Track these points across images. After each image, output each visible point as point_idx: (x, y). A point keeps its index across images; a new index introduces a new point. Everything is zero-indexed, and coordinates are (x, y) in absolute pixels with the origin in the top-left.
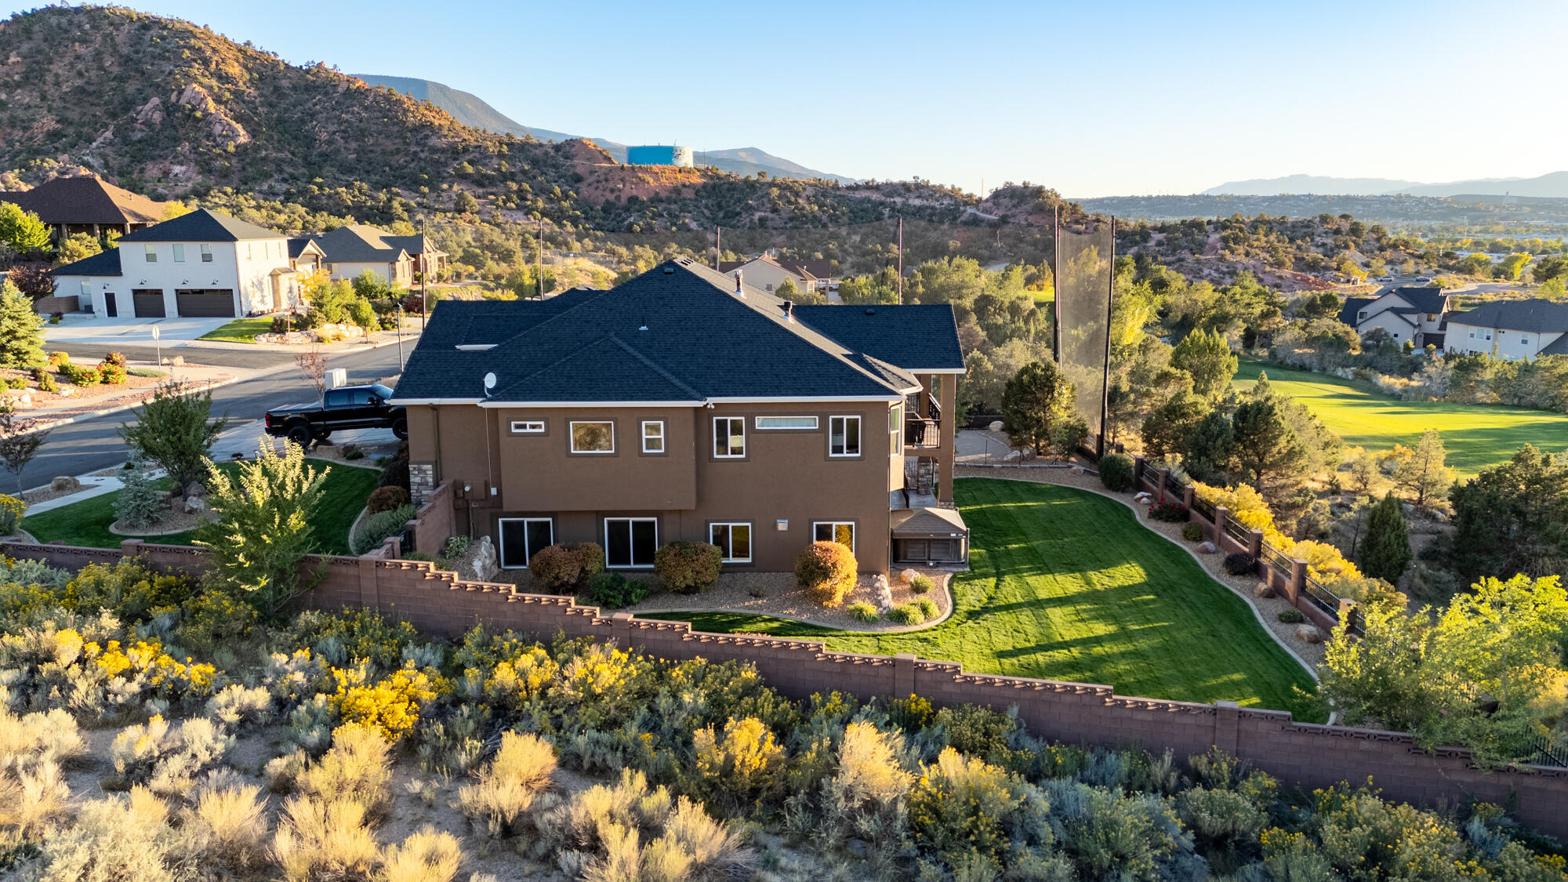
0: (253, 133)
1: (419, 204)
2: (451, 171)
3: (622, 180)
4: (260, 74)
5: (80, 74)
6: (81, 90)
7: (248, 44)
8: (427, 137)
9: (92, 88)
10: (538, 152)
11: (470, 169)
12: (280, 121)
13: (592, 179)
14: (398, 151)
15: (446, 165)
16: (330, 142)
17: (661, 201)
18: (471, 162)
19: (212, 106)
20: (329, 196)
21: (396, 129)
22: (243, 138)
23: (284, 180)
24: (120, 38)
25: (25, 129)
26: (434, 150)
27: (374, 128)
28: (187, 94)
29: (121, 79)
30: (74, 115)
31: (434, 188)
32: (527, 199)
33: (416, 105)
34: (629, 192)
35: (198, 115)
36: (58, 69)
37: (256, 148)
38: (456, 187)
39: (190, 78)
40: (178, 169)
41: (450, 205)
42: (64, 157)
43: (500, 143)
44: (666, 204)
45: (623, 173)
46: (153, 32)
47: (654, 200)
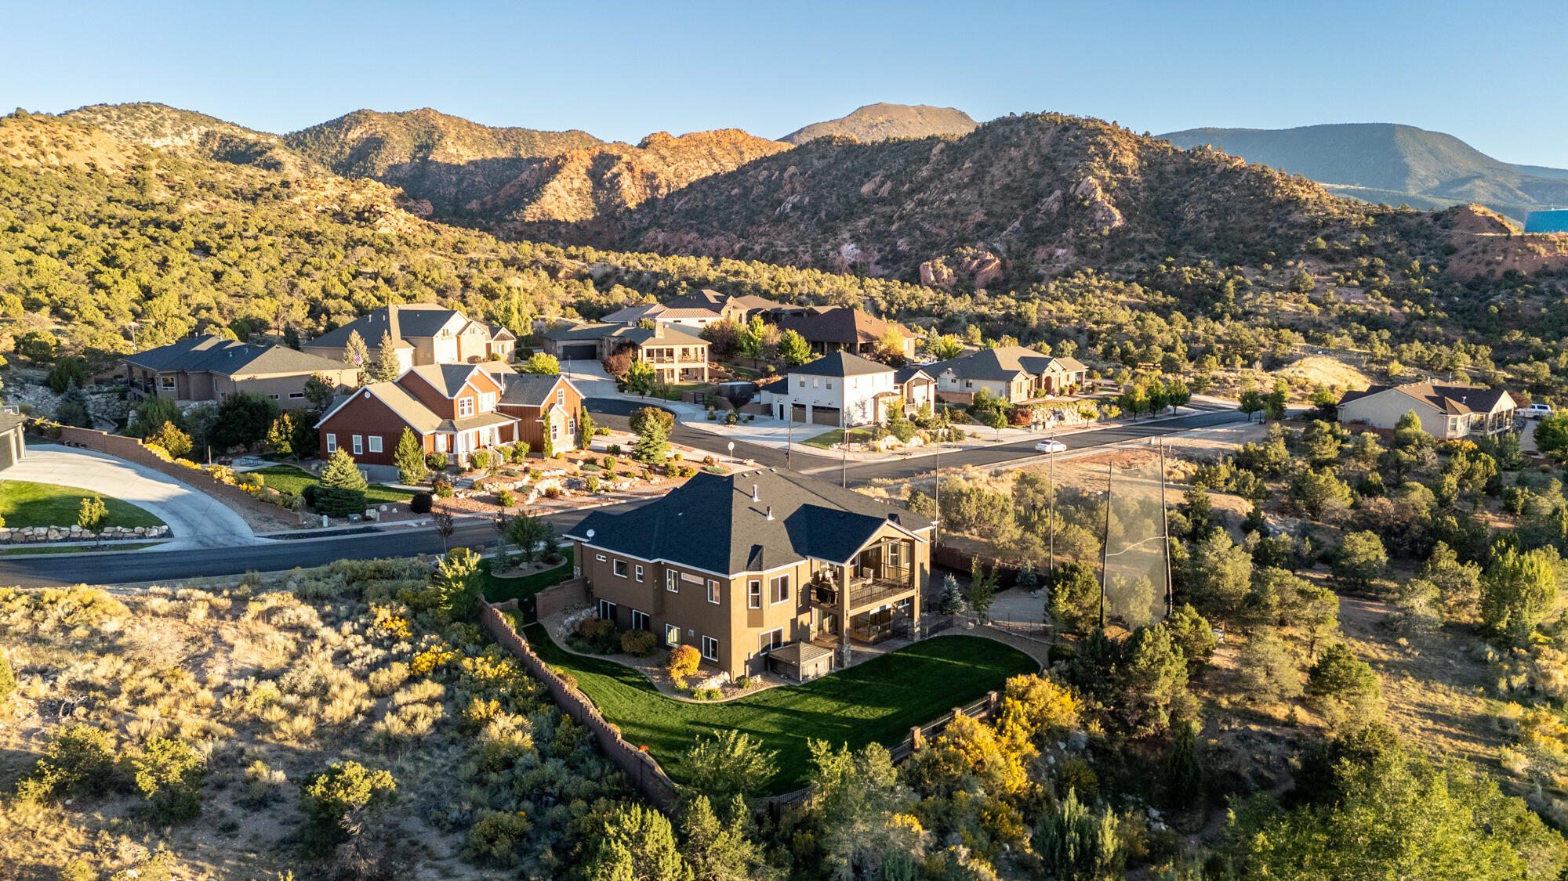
0: (1128, 216)
1: (1256, 282)
2: (1303, 247)
3: (1505, 252)
4: (1149, 162)
5: (1009, 174)
6: (1007, 187)
7: (1147, 134)
8: (1290, 212)
9: (1016, 185)
10: (1413, 222)
11: (1322, 244)
12: (1156, 204)
13: (1467, 251)
14: (1257, 227)
15: (1301, 240)
16: (1194, 222)
17: (1552, 275)
18: (1326, 238)
19: (1100, 194)
20: (1174, 275)
21: (1260, 205)
22: (1118, 220)
23: (1143, 260)
24: (1046, 139)
25: (962, 221)
26: (1292, 226)
27: (1239, 206)
28: (1083, 185)
29: (1038, 175)
30: (997, 209)
31: (1278, 263)
32: (1375, 275)
33: (1287, 180)
34: (1509, 264)
35: (1087, 203)
36: (995, 170)
37: (1127, 231)
38: (1301, 264)
39: (1089, 171)
40: (1060, 252)
41: (1287, 283)
42: (980, 244)
43: (1367, 215)
44: (1552, 280)
45: (1510, 243)
46: (1070, 133)
47: (1538, 275)
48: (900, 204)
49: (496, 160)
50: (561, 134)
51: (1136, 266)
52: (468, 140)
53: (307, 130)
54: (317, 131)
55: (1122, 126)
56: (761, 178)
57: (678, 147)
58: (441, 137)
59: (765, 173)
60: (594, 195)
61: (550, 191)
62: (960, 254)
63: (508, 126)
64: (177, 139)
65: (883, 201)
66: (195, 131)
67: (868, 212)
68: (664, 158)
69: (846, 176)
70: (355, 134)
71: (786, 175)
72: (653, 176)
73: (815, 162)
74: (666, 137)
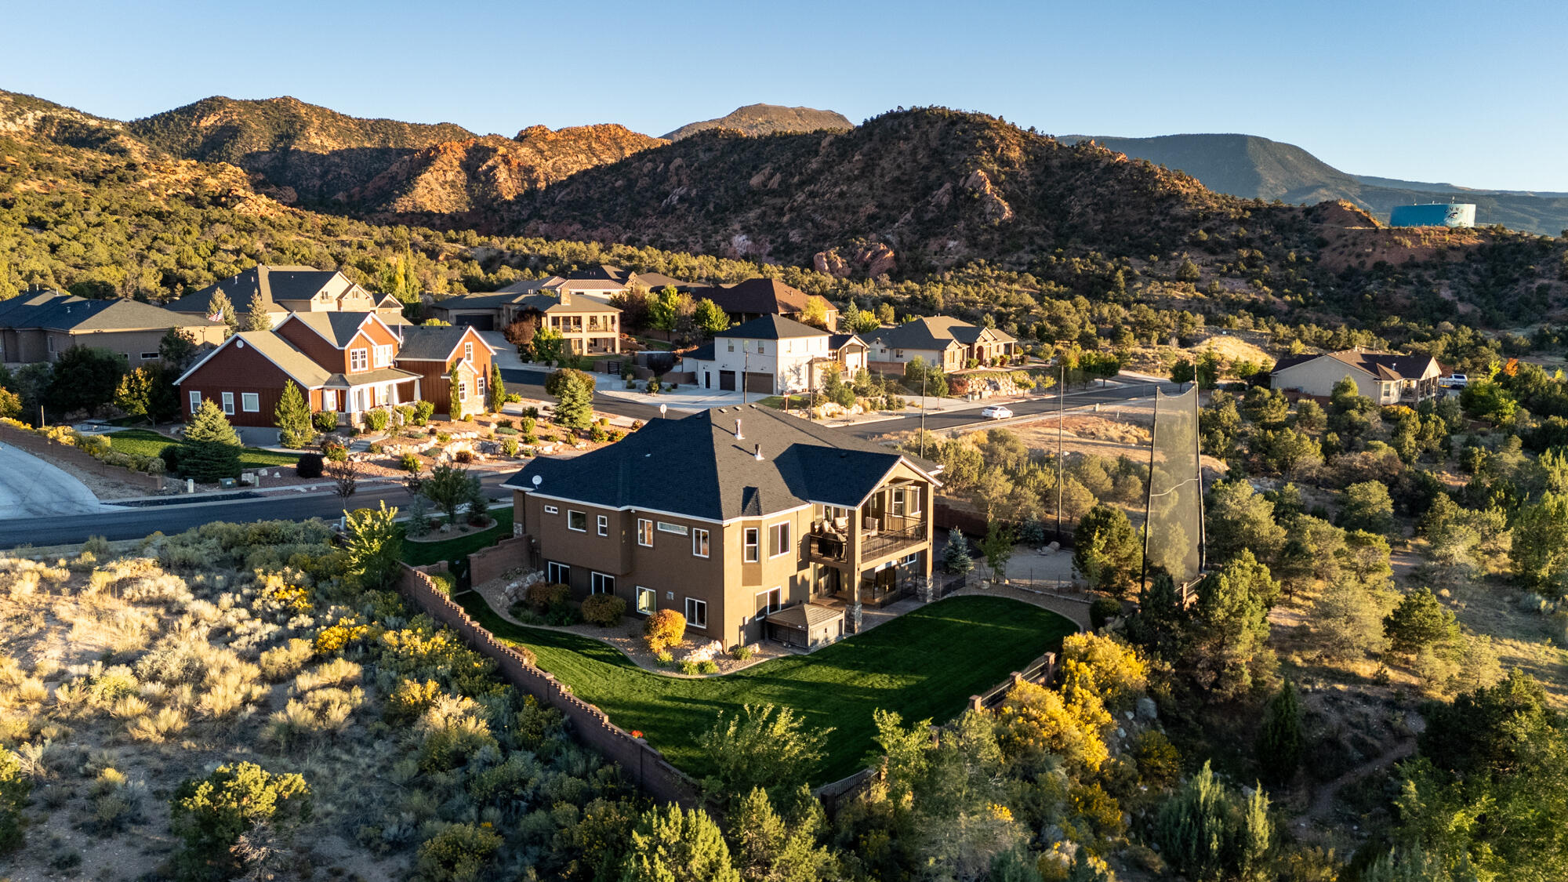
0: (1017, 209)
1: (1144, 273)
2: (1186, 239)
3: (1374, 244)
4: (1036, 156)
5: (899, 166)
6: (897, 180)
7: (1032, 129)
8: (1172, 206)
9: (906, 178)
10: (1286, 217)
11: (1204, 236)
12: (1044, 197)
13: (1338, 244)
14: (1141, 220)
15: (1183, 233)
16: (1080, 215)
17: (1417, 266)
18: (1208, 231)
19: (988, 187)
20: (1065, 266)
21: (1143, 199)
22: (1008, 213)
23: (1033, 252)
24: (934, 133)
25: (854, 213)
26: (1175, 219)
27: (1123, 199)
28: (972, 178)
29: (927, 169)
30: (888, 201)
31: (1165, 256)
32: (1255, 266)
33: (1168, 175)
34: (1377, 256)
35: (977, 196)
36: (885, 163)
37: (1017, 223)
38: (1185, 255)
39: (977, 164)
40: (951, 244)
41: (1173, 273)
42: (873, 236)
43: (1245, 209)
44: (1419, 271)
45: (1378, 237)
46: (958, 127)
47: (1405, 266)
48: (791, 197)
49: (364, 149)
50: (433, 127)
51: (1027, 258)
52: (333, 131)
53: (155, 117)
54: (166, 118)
55: (1008, 122)
56: (645, 170)
57: (556, 141)
58: (303, 127)
59: (650, 165)
60: (469, 188)
61: (422, 183)
62: (854, 245)
63: (376, 117)
64: (10, 125)
65: (773, 193)
66: (30, 115)
67: (758, 203)
68: (541, 152)
69: (734, 168)
70: (208, 121)
71: (672, 167)
72: (530, 170)
73: (701, 155)
74: (543, 131)
